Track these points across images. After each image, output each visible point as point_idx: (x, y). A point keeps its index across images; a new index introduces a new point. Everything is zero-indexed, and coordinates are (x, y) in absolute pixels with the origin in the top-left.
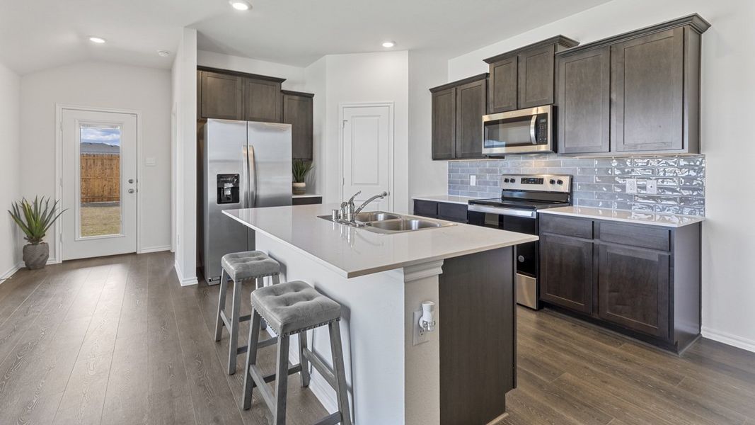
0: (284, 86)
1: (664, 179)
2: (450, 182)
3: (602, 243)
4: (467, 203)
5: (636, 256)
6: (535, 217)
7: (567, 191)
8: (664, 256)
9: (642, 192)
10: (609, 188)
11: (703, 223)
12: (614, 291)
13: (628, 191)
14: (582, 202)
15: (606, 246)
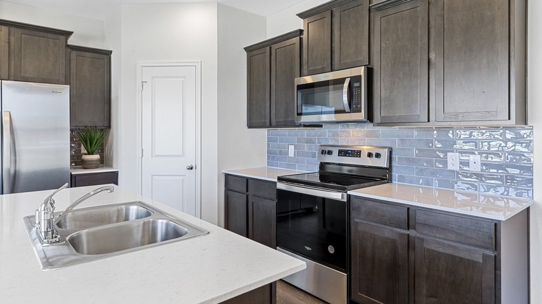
0: (72, 41)
1: (488, 153)
2: (269, 152)
3: (418, 235)
4: (276, 180)
5: (456, 254)
6: (345, 200)
7: (385, 166)
8: (490, 256)
9: (465, 168)
10: (429, 162)
11: (531, 208)
12: (432, 297)
13: (450, 167)
14: (401, 179)
15: (423, 240)
